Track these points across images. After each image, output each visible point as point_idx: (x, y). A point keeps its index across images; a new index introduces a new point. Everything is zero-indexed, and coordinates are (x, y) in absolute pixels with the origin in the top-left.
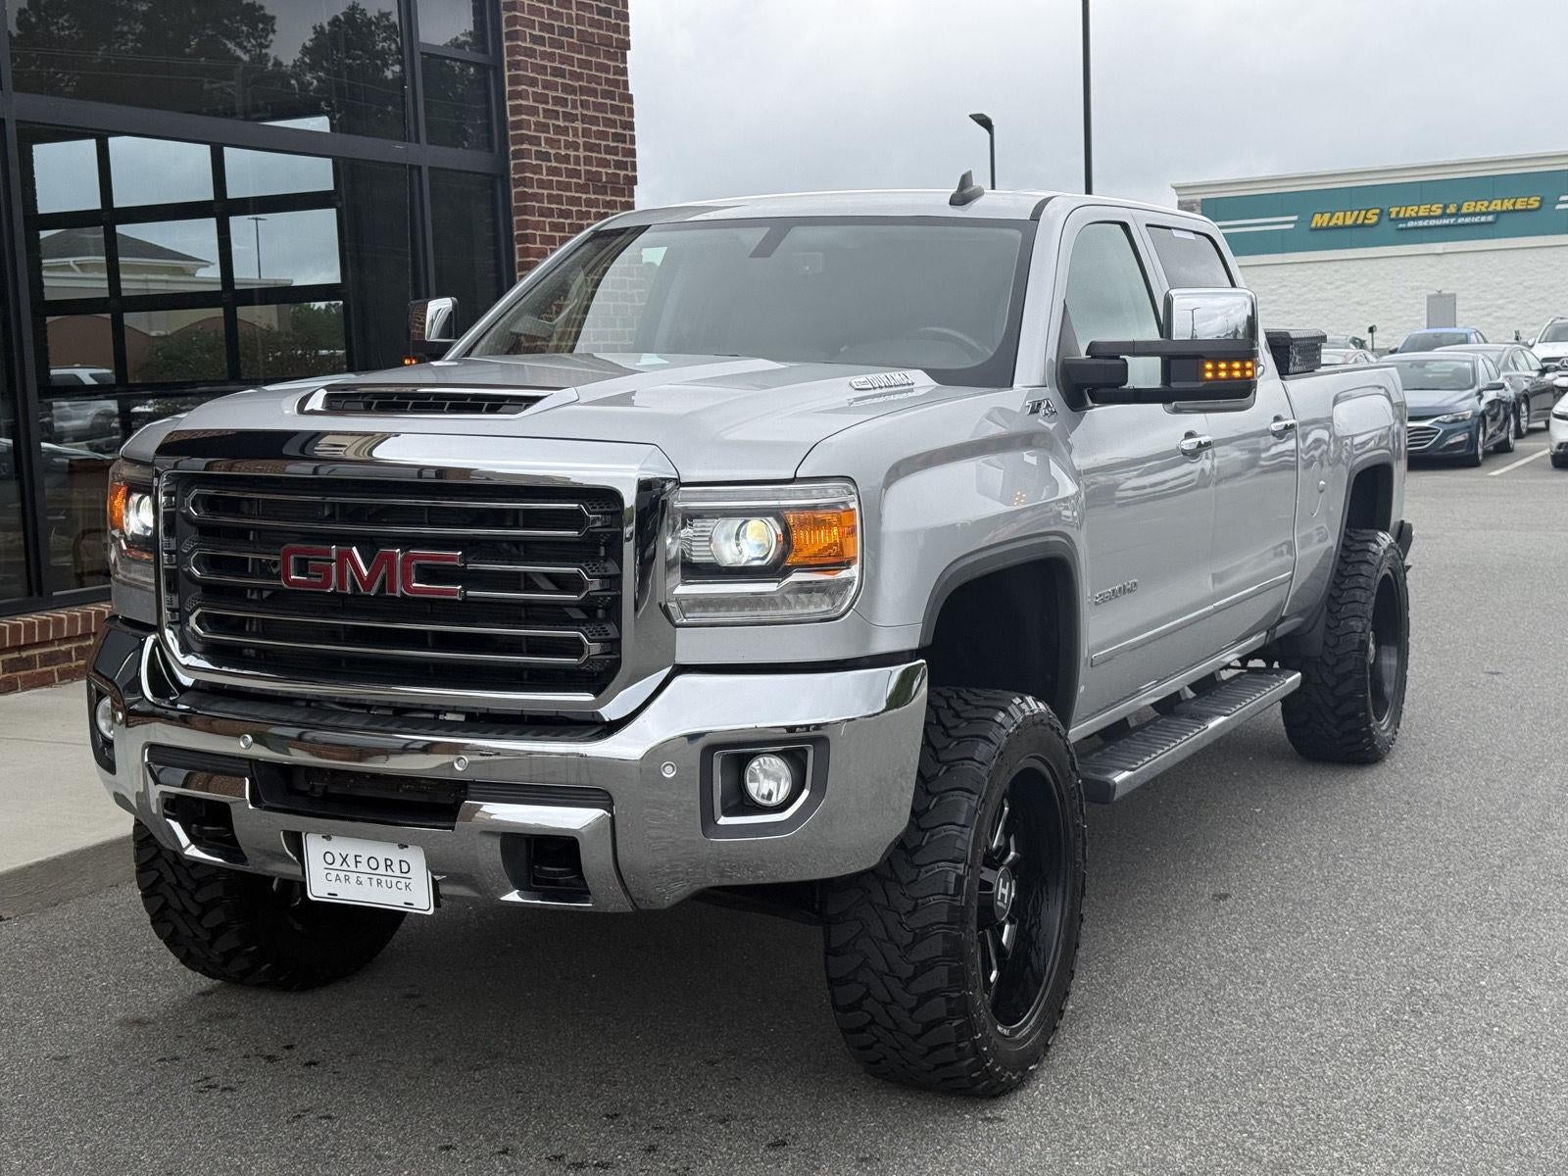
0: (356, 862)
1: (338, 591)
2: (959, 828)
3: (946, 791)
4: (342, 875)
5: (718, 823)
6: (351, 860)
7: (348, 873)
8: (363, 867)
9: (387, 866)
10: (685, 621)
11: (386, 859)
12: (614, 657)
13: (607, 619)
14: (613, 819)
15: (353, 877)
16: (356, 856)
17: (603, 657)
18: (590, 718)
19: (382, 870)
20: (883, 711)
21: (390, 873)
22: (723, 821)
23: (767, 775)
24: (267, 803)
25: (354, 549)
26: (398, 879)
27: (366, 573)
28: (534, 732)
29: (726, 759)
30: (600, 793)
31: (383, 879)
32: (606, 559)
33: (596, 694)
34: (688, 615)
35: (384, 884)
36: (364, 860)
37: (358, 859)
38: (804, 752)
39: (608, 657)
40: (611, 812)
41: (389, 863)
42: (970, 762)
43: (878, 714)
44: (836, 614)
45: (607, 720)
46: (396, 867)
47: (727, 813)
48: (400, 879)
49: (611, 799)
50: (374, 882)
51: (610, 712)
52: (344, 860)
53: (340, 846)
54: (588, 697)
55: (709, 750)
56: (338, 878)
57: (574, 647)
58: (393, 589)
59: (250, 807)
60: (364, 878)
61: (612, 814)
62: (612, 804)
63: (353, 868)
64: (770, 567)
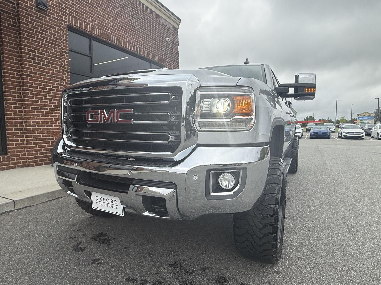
0: (104, 200)
1: (100, 123)
2: (275, 195)
3: (270, 184)
4: (100, 203)
5: (211, 195)
6: (102, 199)
7: (102, 203)
8: (105, 201)
9: (111, 201)
10: (201, 130)
11: (111, 200)
12: (178, 141)
13: (176, 130)
14: (177, 192)
15: (103, 204)
16: (103, 198)
17: (175, 141)
18: (170, 160)
19: (110, 202)
20: (258, 161)
21: (112, 203)
22: (213, 194)
23: (225, 179)
24: (82, 182)
25: (104, 110)
26: (114, 206)
27: (107, 117)
28: (153, 164)
29: (214, 174)
30: (173, 184)
31: (111, 205)
32: (176, 110)
33: (172, 153)
34: (202, 128)
35: (111, 206)
36: (105, 199)
37: (104, 199)
38: (239, 172)
39: (176, 141)
40: (176, 190)
41: (112, 201)
42: (276, 175)
43: (257, 161)
44: (249, 129)
45: (175, 161)
46: (114, 202)
47: (213, 191)
48: (115, 206)
49: (176, 186)
50: (108, 206)
51: (177, 158)
52: (101, 199)
53: (100, 195)
54: (170, 153)
55: (209, 171)
56: (99, 204)
57: (166, 138)
58: (114, 122)
59: (76, 183)
60: (106, 204)
61: (177, 191)
62: (177, 188)
63: (103, 201)
64: (228, 114)
